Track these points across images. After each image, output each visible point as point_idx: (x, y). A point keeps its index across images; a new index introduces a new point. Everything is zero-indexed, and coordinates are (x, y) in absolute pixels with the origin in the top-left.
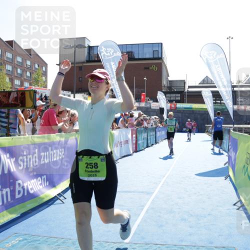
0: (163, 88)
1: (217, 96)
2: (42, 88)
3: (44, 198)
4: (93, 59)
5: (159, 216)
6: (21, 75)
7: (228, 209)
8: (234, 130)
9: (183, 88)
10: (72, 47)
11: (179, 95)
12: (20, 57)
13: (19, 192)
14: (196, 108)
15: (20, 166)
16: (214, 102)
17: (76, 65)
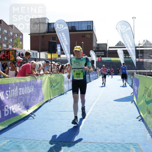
0: (93, 48)
1: (126, 53)
2: (20, 49)
3: (21, 116)
4: (51, 31)
5: (92, 126)
6: (7, 41)
7: (134, 121)
8: (137, 73)
9: (106, 48)
10: (38, 23)
11: (103, 53)
12: (6, 30)
13: (7, 112)
14: (114, 60)
15: (7, 96)
16: (125, 56)
17: (40, 35)
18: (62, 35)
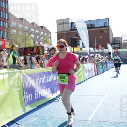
0: (110, 41)
2: (49, 45)
3: (49, 99)
4: (74, 29)
6: (39, 39)
9: (121, 41)
10: (62, 23)
11: (119, 45)
12: (37, 30)
15: (37, 83)
17: (65, 33)
18: (81, 32)
